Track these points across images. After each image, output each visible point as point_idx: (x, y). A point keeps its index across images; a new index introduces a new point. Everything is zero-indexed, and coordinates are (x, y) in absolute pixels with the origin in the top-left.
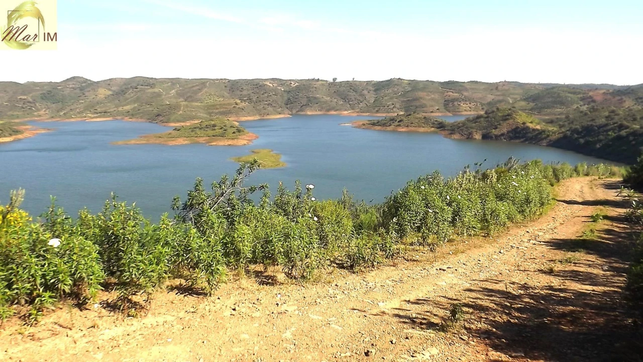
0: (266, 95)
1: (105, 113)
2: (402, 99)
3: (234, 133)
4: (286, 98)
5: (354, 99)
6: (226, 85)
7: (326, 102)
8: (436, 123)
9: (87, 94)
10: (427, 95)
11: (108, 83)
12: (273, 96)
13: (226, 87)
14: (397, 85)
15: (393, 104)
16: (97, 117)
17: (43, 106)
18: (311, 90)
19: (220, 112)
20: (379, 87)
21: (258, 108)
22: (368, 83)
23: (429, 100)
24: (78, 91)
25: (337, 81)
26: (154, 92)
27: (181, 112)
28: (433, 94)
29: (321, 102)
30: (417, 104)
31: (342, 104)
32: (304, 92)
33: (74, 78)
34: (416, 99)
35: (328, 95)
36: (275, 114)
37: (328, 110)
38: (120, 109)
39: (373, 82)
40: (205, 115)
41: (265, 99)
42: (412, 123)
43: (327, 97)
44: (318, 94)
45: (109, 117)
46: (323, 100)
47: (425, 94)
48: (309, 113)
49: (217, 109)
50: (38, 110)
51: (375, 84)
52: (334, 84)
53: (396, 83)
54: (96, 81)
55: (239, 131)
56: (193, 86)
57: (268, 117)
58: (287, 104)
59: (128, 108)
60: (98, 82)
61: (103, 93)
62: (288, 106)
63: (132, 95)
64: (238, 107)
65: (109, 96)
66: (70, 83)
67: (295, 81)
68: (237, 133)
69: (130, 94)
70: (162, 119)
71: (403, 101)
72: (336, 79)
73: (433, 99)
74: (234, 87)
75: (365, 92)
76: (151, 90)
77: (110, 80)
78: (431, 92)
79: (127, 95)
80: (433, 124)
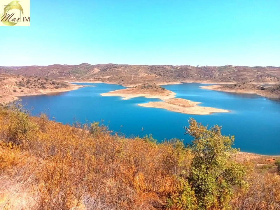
0: (167, 73)
1: (99, 79)
2: (234, 75)
3: (161, 90)
4: (176, 74)
5: (208, 75)
6: (149, 68)
7: (195, 76)
8: (259, 87)
9: (89, 70)
10: (248, 73)
11: (98, 66)
12: (171, 73)
13: (149, 69)
15: (230, 78)
16: (95, 81)
17: (73, 75)
18: (188, 70)
19: (149, 80)
20: (221, 69)
21: (165, 78)
22: (214, 67)
23: (248, 76)
24: (86, 69)
25: (199, 66)
26: (118, 71)
27: (132, 80)
28: (250, 73)
29: (193, 76)
30: (242, 77)
31: (203, 77)
33: (84, 63)
34: (242, 75)
35: (196, 73)
36: (173, 82)
38: (105, 77)
39: (217, 67)
40: (143, 81)
41: (167, 75)
42: (246, 87)
43: (195, 74)
44: (191, 72)
46: (194, 75)
47: (246, 73)
49: (147, 79)
50: (71, 77)
52: (197, 68)
53: (229, 67)
54: (93, 65)
55: (163, 89)
56: (135, 69)
58: (177, 77)
59: (109, 77)
60: (94, 66)
61: (96, 70)
62: (178, 78)
63: (109, 71)
64: (156, 78)
65: (99, 72)
66: (83, 66)
67: (179, 67)
68: (162, 90)
69: (108, 71)
70: (124, 82)
71: (234, 76)
72: (198, 65)
73: (250, 75)
74: (152, 69)
75: (214, 72)
76: (117, 70)
77: (99, 65)
78: (249, 72)
80: (258, 88)
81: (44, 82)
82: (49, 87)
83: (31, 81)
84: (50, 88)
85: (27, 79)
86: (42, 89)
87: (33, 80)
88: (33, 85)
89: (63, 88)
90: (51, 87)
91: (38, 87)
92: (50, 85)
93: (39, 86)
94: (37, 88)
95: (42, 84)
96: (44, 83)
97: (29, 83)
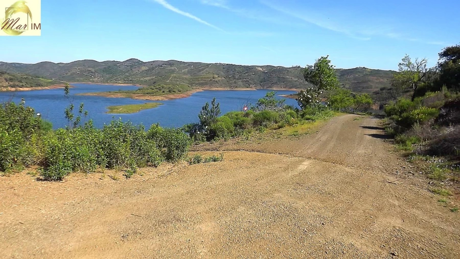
4: (262, 78)
7: (292, 82)
9: (133, 70)
11: (151, 63)
13: (224, 68)
14: (359, 72)
17: (99, 75)
18: (284, 72)
20: (345, 73)
21: (231, 82)
24: (129, 68)
26: (171, 69)
27: (168, 81)
29: (287, 81)
31: (307, 84)
32: (277, 73)
33: (132, 59)
35: (297, 77)
36: (243, 87)
37: (291, 88)
38: (141, 79)
41: (245, 77)
43: (295, 78)
44: (288, 75)
45: (131, 83)
46: (290, 80)
48: (274, 89)
50: (95, 78)
51: (342, 71)
53: (359, 70)
54: (145, 62)
57: (236, 89)
59: (147, 79)
61: (144, 68)
62: (262, 83)
64: (214, 80)
65: (143, 71)
66: (127, 62)
76: (169, 68)
78: (380, 77)
79: (154, 71)
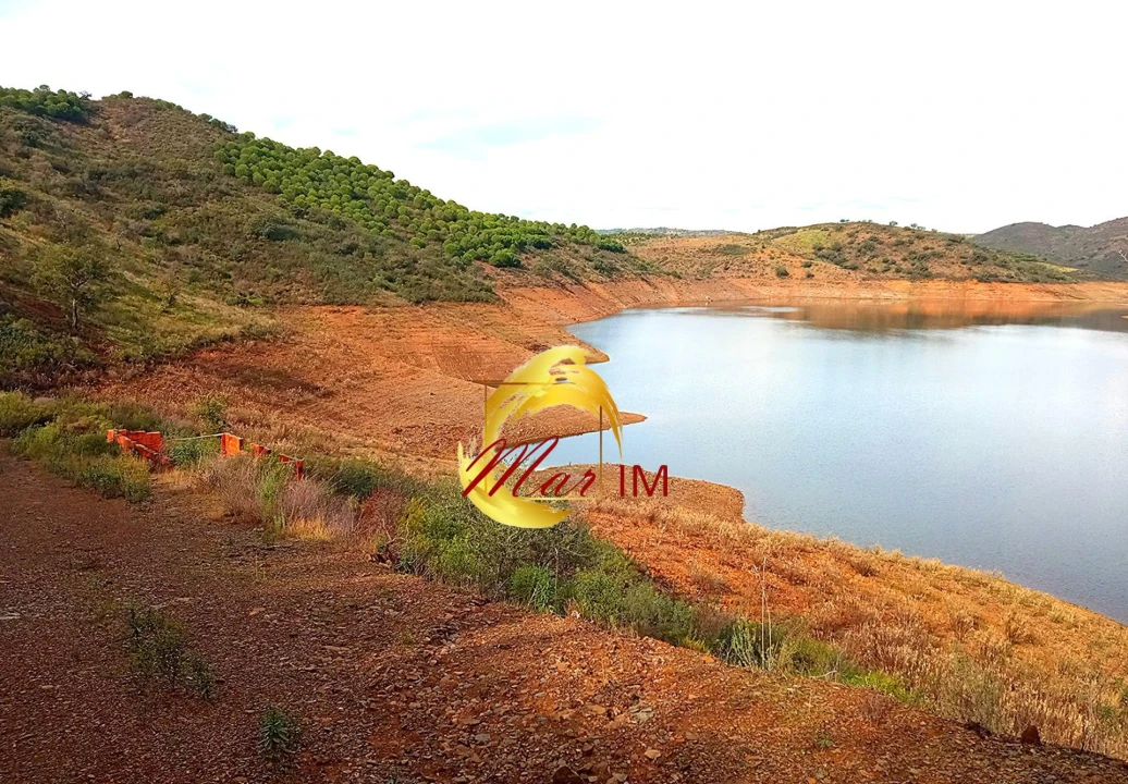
81: (937, 249)
82: (947, 271)
83: (881, 243)
84: (951, 279)
85: (868, 236)
86: (913, 279)
87: (894, 239)
88: (881, 259)
89: (1020, 282)
90: (958, 275)
91: (898, 271)
92: (953, 267)
93: (905, 266)
94: (889, 274)
95: (923, 257)
96: (934, 255)
97: (871, 248)
